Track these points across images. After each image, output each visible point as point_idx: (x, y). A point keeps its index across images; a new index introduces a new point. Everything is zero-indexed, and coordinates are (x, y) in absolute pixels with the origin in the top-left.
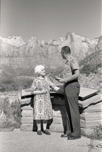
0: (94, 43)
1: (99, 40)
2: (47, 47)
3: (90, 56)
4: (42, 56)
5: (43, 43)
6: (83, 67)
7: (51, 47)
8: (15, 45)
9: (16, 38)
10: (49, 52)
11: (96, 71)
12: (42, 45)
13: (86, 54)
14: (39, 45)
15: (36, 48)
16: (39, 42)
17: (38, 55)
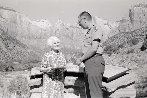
0: (116, 26)
1: (120, 23)
2: (72, 29)
3: (111, 37)
4: (67, 38)
5: (68, 25)
6: (105, 48)
7: (75, 29)
8: (42, 27)
9: (43, 21)
10: (74, 34)
11: (117, 51)
12: (67, 28)
13: (108, 36)
14: (64, 28)
15: (62, 30)
16: (64, 25)
17: (64, 36)
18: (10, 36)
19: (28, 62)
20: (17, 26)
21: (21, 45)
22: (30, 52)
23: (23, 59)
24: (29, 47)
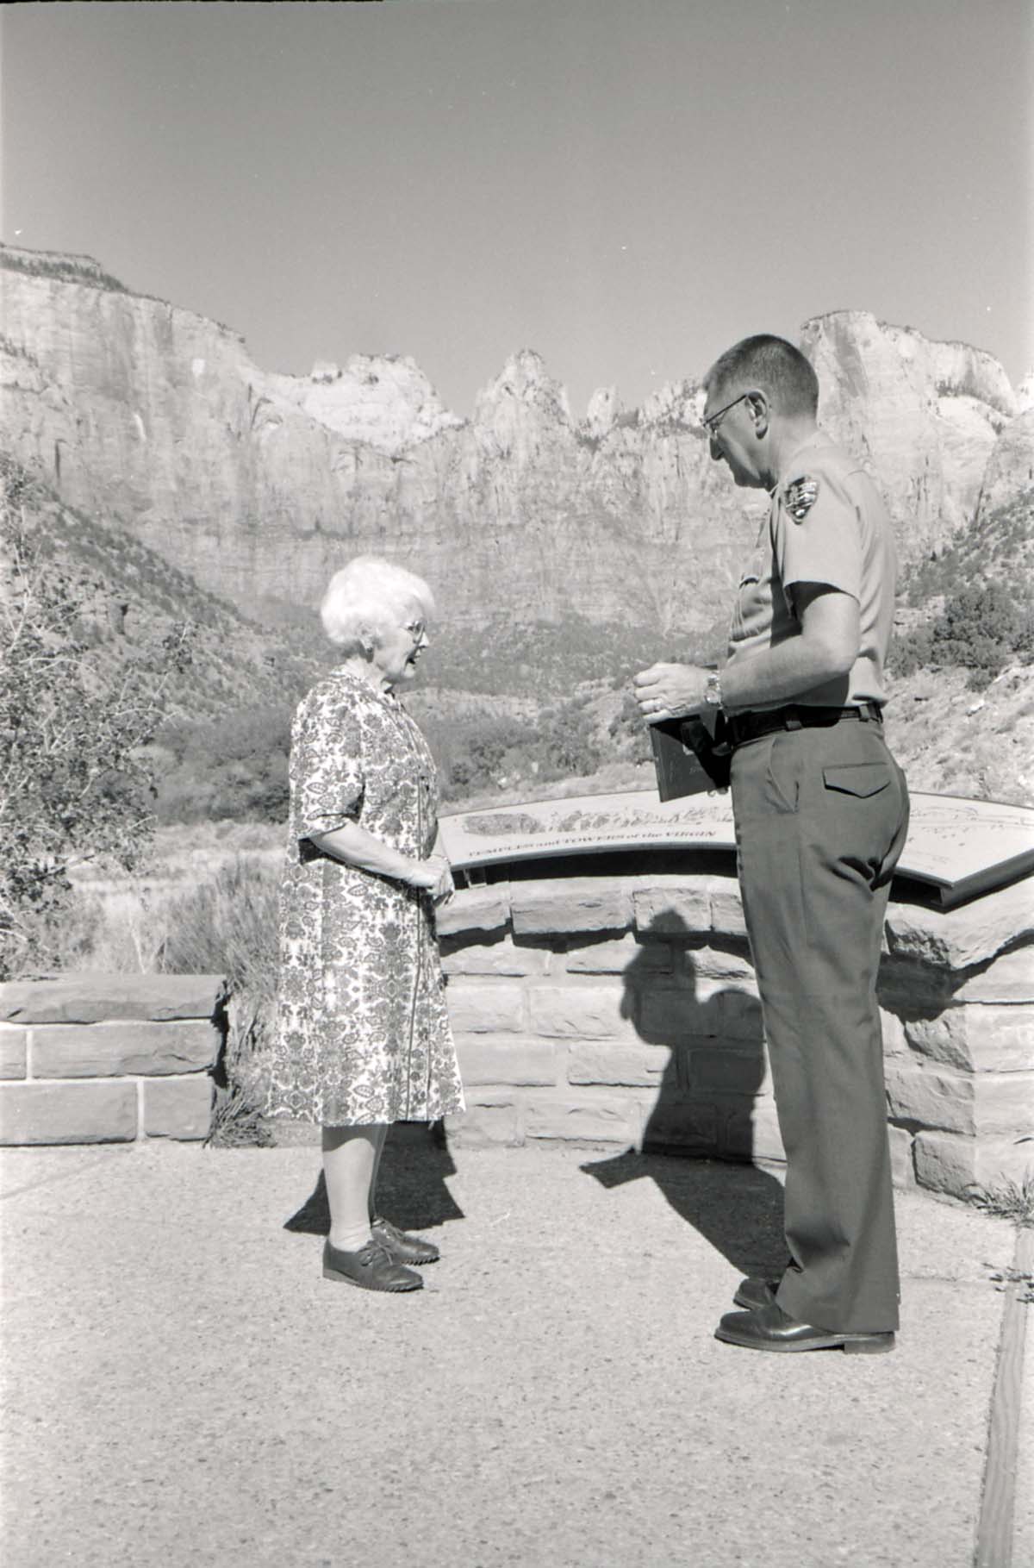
2: (632, 446)
3: (1003, 511)
4: (594, 527)
5: (599, 410)
6: (940, 612)
7: (665, 444)
8: (366, 433)
9: (373, 380)
10: (654, 492)
12: (592, 434)
13: (968, 500)
14: (565, 435)
15: (544, 454)
16: (565, 404)
17: (560, 516)
18: (76, 514)
19: (246, 747)
20: (139, 421)
21: (182, 596)
22: (259, 662)
23: (202, 719)
24: (250, 613)
